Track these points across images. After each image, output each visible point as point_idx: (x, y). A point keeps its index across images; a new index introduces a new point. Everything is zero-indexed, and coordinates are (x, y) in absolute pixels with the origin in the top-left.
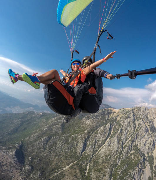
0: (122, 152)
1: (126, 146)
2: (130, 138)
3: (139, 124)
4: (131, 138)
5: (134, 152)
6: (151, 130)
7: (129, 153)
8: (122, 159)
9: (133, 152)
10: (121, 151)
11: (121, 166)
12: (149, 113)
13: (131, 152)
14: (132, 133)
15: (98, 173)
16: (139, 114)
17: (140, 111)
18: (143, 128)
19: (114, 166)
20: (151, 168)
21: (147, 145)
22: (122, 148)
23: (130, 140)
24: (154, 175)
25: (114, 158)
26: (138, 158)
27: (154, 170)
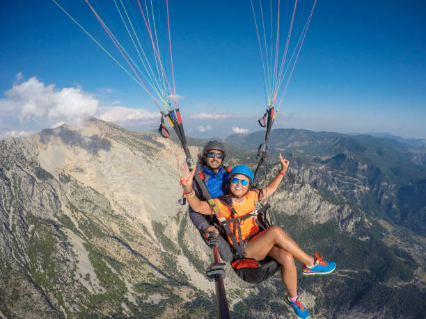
0: (17, 240)
1: (14, 225)
2: (12, 207)
3: (14, 175)
4: (14, 207)
5: (33, 226)
6: (38, 177)
7: (28, 234)
8: (25, 249)
9: (31, 227)
10: (14, 240)
11: (33, 261)
12: (24, 148)
13: (30, 230)
14: (10, 198)
15: (19, 301)
16: (5, 155)
17: (6, 148)
18: (24, 179)
19: (26, 271)
20: (76, 231)
21: (46, 203)
22: (11, 232)
23: (14, 212)
24: (87, 238)
25: (13, 259)
26: (46, 231)
27: (81, 232)
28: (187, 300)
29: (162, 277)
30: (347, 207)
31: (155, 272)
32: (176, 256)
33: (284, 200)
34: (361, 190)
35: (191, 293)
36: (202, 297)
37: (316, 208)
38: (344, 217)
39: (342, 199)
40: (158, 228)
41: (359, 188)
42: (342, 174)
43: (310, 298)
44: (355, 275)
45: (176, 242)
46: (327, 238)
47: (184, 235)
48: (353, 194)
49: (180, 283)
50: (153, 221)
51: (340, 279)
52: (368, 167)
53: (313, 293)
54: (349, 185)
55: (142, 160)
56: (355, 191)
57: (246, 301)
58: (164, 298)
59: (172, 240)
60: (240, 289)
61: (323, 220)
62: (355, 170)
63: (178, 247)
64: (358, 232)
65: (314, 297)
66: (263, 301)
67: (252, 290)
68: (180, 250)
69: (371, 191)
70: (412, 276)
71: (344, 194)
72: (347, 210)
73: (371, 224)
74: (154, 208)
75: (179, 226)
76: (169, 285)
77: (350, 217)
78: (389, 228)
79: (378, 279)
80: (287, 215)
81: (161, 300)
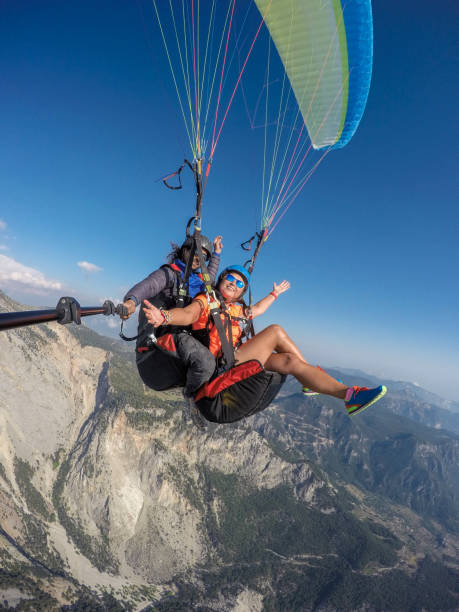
28: (63, 602)
29: (22, 558)
30: (306, 467)
31: (12, 550)
32: (46, 523)
33: (219, 451)
34: (324, 443)
35: (70, 590)
36: (87, 598)
37: (263, 466)
38: (302, 481)
39: (298, 454)
40: (24, 470)
41: (320, 441)
42: (299, 420)
43: (255, 597)
44: (318, 562)
45: (48, 500)
46: (277, 509)
47: (63, 488)
48: (311, 449)
49: (51, 571)
50: (16, 458)
51: (296, 569)
52: (334, 413)
53: (259, 591)
54: (308, 435)
55: (19, 353)
56: (315, 444)
57: (158, 605)
58: (25, 597)
59: (43, 495)
60: (148, 585)
61: (272, 484)
62: (317, 416)
63: (51, 509)
64: (319, 501)
65: (261, 597)
66: (186, 605)
67: (167, 587)
68: (53, 514)
69: (335, 446)
70: (396, 559)
71: (300, 447)
72: (305, 472)
73: (336, 491)
74: (21, 435)
75: (56, 473)
76: (34, 574)
77: (310, 481)
78: (359, 495)
79: (350, 567)
80: (222, 474)
81: (21, 599)
